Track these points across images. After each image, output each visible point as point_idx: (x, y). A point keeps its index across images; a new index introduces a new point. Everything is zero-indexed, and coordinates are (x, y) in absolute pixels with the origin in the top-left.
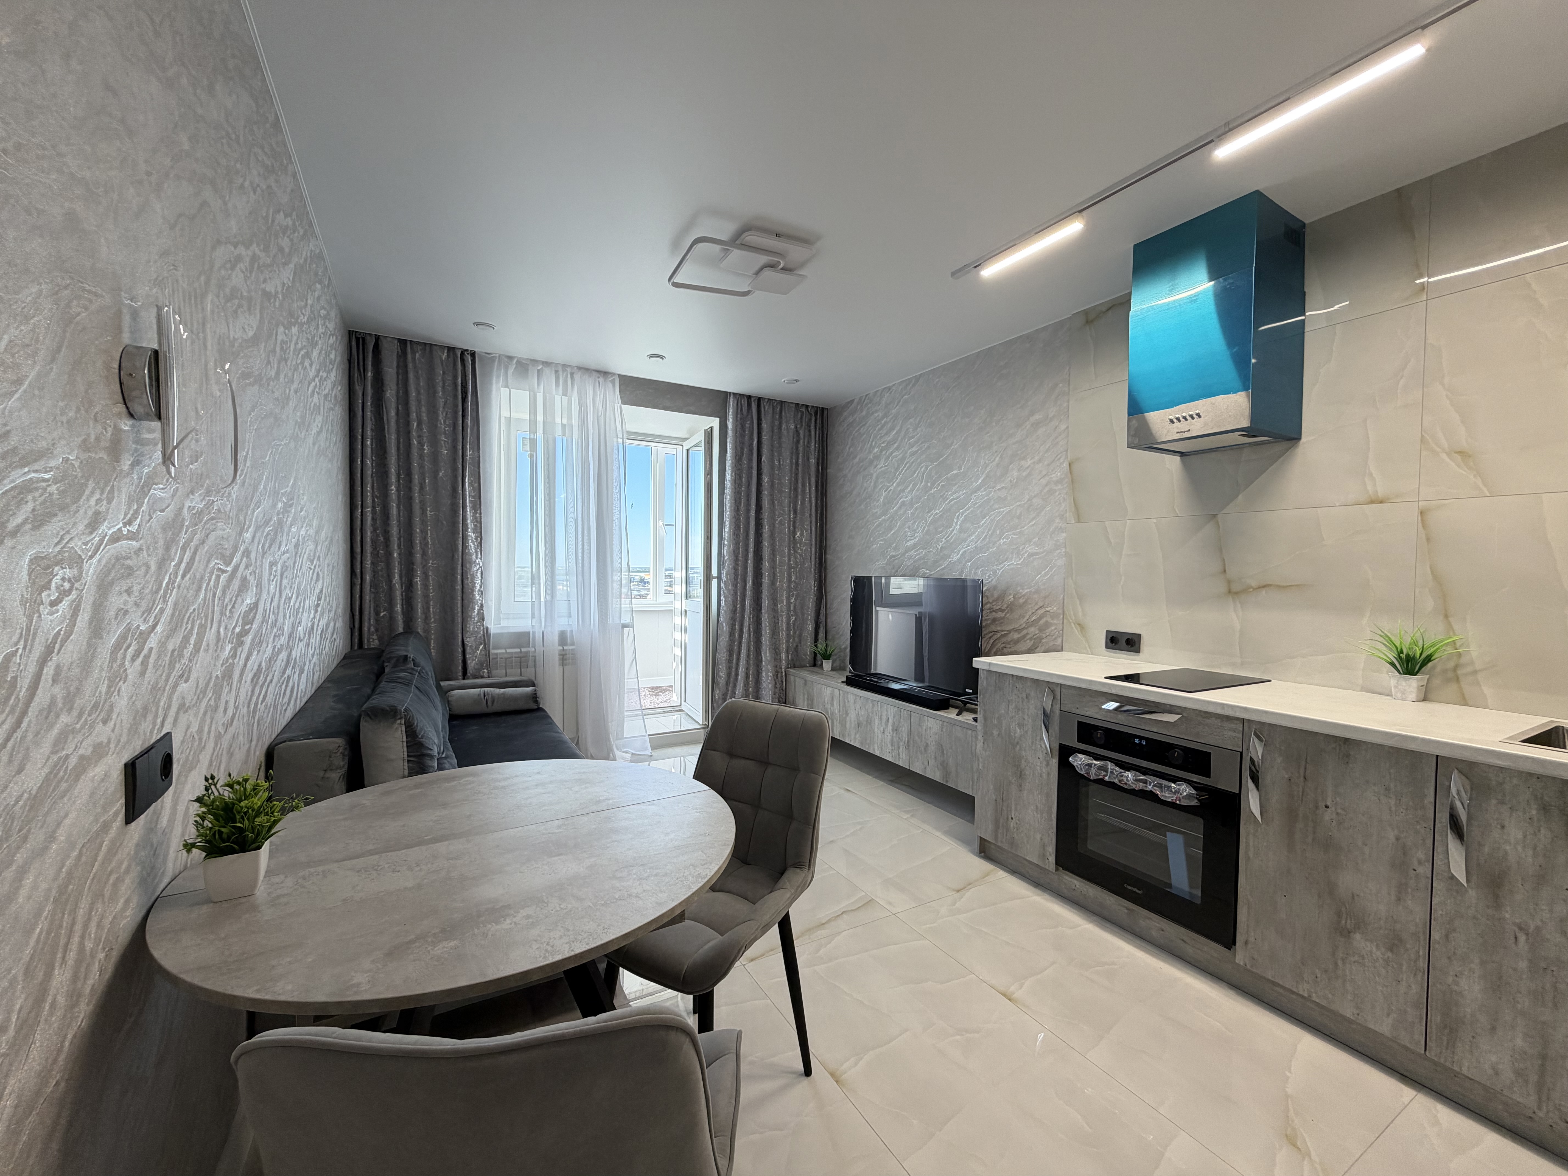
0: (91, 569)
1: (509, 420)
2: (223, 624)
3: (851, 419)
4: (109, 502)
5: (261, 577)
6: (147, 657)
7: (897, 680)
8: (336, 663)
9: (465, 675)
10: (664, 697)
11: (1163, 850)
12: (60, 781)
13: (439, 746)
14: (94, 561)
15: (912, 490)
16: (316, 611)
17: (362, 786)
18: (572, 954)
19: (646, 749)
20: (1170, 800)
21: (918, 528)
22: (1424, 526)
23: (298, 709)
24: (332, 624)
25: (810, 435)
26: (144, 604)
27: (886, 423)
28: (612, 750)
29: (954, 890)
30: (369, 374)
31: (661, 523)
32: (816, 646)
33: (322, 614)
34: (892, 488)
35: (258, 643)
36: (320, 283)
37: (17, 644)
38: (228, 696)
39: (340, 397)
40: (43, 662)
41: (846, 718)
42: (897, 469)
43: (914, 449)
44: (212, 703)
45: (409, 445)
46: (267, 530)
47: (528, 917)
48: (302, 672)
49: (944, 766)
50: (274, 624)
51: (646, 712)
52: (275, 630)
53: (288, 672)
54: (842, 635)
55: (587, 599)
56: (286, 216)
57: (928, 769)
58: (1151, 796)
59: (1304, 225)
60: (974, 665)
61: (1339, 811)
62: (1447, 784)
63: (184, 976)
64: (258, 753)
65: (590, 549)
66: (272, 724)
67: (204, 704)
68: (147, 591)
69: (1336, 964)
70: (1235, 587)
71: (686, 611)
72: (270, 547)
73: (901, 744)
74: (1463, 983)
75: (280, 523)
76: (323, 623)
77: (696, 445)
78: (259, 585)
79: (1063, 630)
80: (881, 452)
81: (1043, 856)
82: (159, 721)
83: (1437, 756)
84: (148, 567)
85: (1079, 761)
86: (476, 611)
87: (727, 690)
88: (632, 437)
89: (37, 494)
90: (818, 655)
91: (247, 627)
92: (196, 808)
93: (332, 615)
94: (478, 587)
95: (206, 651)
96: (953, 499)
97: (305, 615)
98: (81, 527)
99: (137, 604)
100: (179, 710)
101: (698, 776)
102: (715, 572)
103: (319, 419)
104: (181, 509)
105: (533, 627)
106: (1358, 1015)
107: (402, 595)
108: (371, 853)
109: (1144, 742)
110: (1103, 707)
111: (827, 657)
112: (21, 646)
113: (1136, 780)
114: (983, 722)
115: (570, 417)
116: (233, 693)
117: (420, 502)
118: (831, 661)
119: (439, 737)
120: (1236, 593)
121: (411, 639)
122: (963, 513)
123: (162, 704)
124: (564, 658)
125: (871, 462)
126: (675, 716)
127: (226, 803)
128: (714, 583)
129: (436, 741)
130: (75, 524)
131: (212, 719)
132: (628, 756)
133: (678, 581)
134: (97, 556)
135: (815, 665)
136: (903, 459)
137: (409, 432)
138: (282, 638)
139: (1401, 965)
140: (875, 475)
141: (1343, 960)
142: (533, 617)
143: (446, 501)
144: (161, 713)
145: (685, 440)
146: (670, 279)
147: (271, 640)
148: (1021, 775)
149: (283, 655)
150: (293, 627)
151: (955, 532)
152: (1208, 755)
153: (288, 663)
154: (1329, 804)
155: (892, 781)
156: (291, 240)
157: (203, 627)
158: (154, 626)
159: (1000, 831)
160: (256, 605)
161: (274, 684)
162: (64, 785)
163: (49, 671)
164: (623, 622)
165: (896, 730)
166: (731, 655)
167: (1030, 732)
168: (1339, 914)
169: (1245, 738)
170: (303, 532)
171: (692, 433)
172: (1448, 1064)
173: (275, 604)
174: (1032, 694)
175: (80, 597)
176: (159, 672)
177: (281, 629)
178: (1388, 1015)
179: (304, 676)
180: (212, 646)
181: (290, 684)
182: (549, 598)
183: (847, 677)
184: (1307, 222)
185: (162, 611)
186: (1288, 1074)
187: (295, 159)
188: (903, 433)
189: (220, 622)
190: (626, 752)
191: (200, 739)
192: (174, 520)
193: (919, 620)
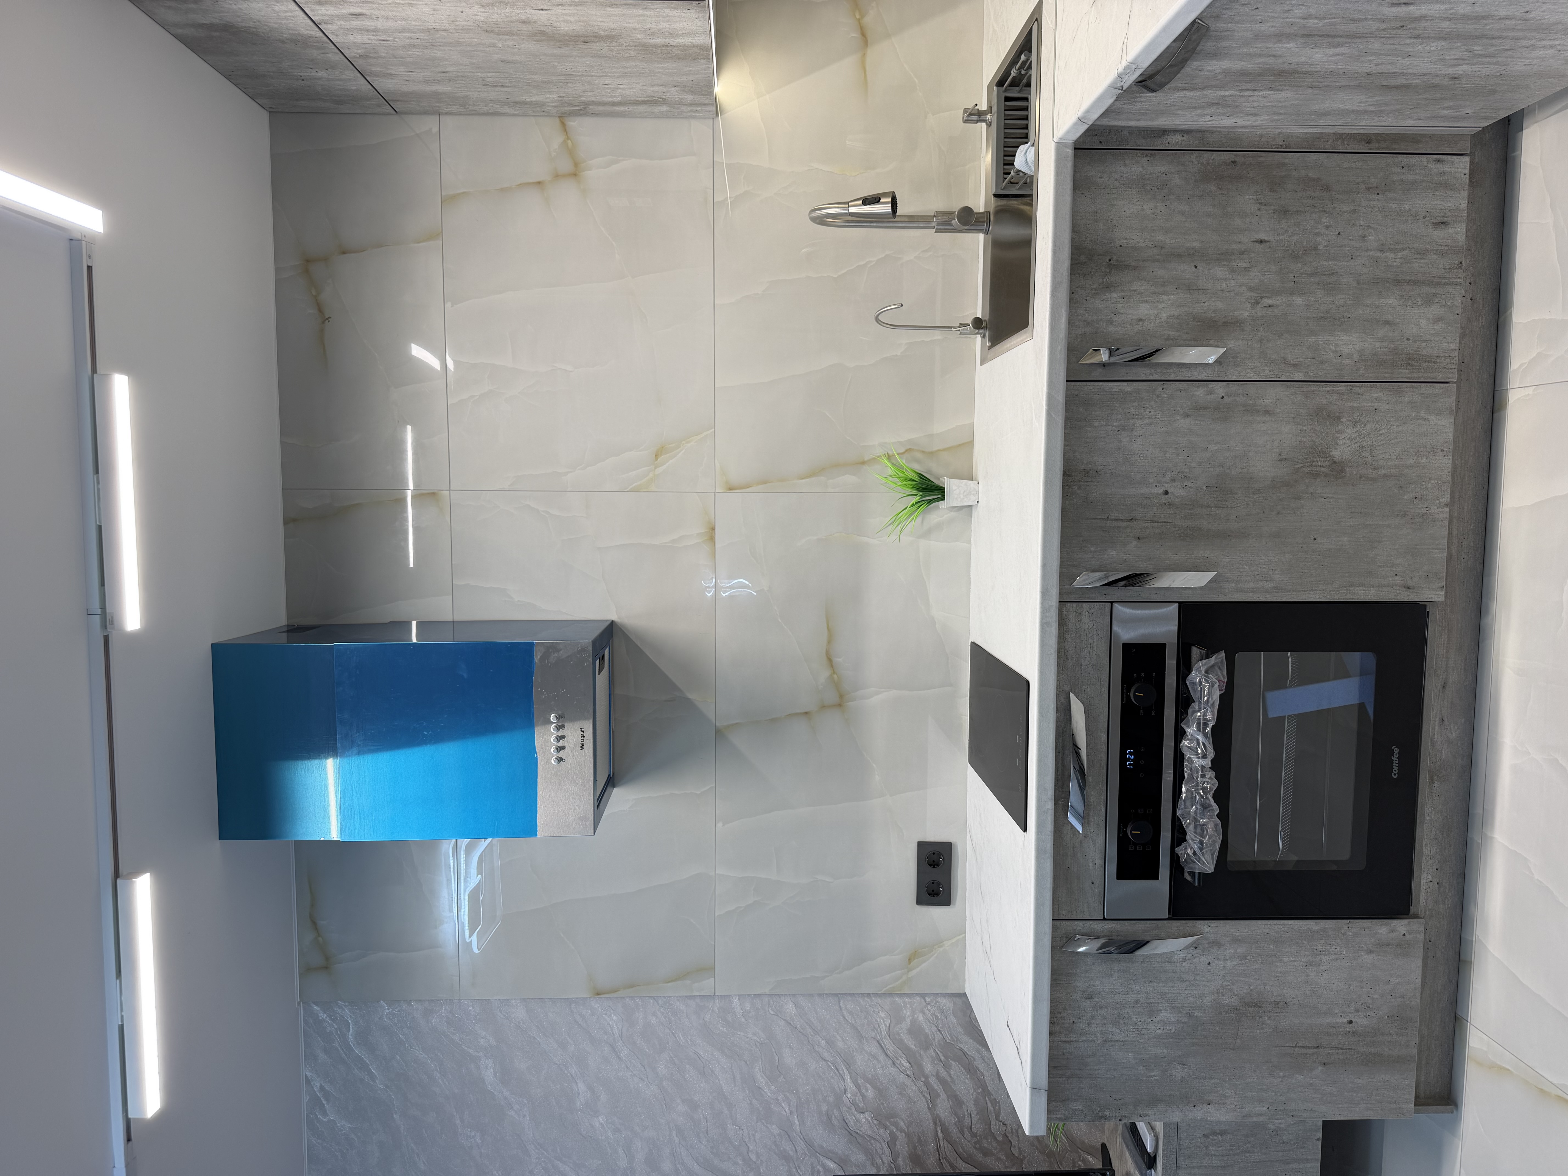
11: (1302, 720)
61: (1168, 478)
69: (1386, 476)
70: (832, 698)
74: (1346, 349)
79: (923, 996)
81: (1403, 944)
109: (1130, 752)
120: (841, 696)
139: (1353, 409)
141: (1376, 469)
152: (1127, 647)
154: (1161, 491)
159: (1386, 1052)
172: (1455, 362)
178: (1426, 419)
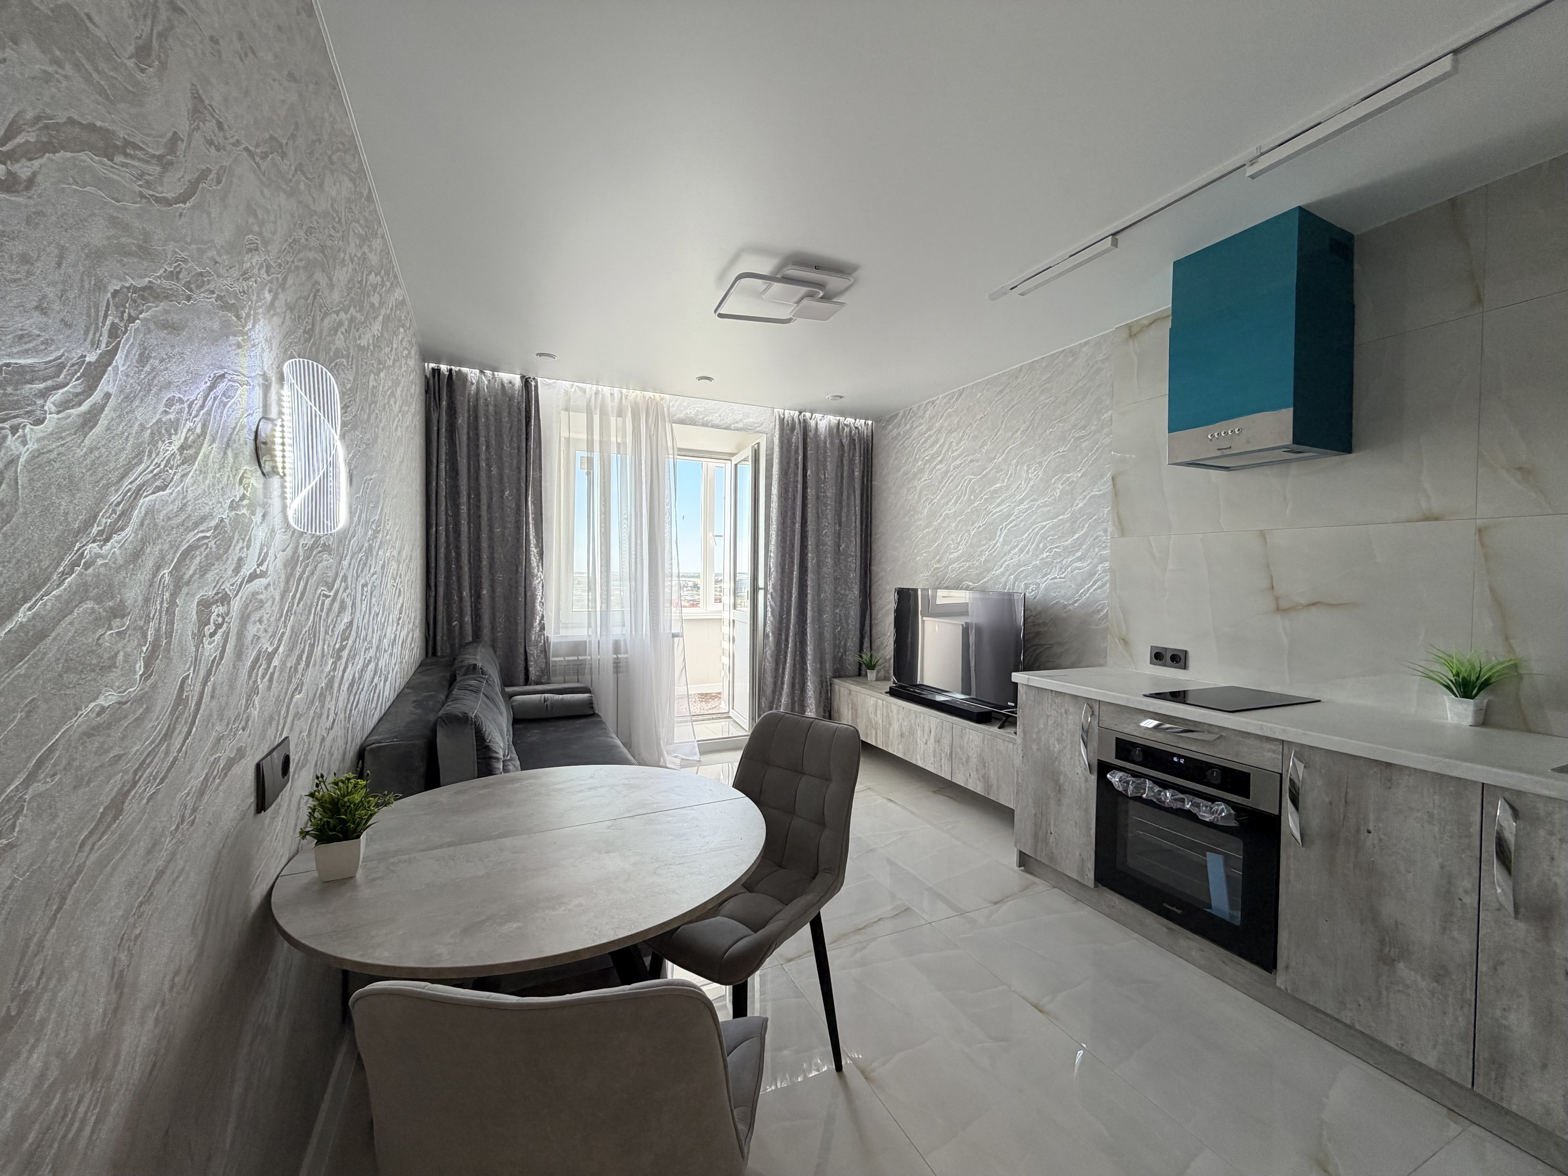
0: (236, 604)
1: (568, 440)
2: (327, 642)
3: (895, 432)
4: (248, 548)
5: (355, 598)
6: (273, 674)
7: (941, 691)
8: (413, 670)
9: (527, 682)
10: (713, 703)
11: (1204, 867)
12: (214, 778)
13: (504, 750)
14: (238, 598)
15: (956, 503)
16: (398, 624)
17: (438, 785)
18: (617, 938)
19: (695, 754)
20: (1207, 820)
21: (961, 540)
22: (1482, 545)
23: (383, 712)
24: (411, 634)
25: (855, 449)
26: (270, 630)
27: (930, 436)
28: (663, 756)
29: (991, 902)
30: (444, 403)
31: (711, 535)
32: (861, 656)
33: (403, 626)
34: (935, 501)
35: (352, 657)
36: (403, 327)
37: (189, 669)
38: (330, 704)
39: (418, 427)
40: (205, 684)
41: (889, 729)
42: (941, 482)
43: (958, 462)
44: (318, 710)
45: (478, 468)
46: (360, 556)
47: (581, 905)
48: (386, 680)
49: (985, 778)
50: (365, 639)
51: (695, 718)
52: (366, 644)
53: (376, 680)
54: (887, 646)
55: (639, 608)
56: (376, 275)
57: (970, 781)
58: (1190, 816)
59: (1350, 237)
60: (1013, 680)
61: (1382, 837)
62: (1493, 812)
63: (303, 941)
64: (352, 754)
65: (642, 559)
66: (363, 728)
67: (312, 712)
68: (272, 619)
69: (1380, 993)
70: (1284, 604)
71: (734, 621)
72: (362, 571)
73: (943, 755)
74: (1512, 1018)
75: (371, 547)
76: (404, 633)
77: (745, 460)
78: (354, 604)
80: (925, 465)
81: (1081, 872)
82: (280, 727)
83: (1483, 784)
84: (274, 599)
85: (1115, 778)
86: (538, 621)
87: (774, 698)
88: (683, 453)
89: (202, 549)
90: (863, 666)
91: (344, 643)
92: (311, 802)
93: (411, 626)
94: (539, 598)
95: (314, 666)
96: (996, 512)
97: (389, 628)
98: (230, 572)
99: (266, 631)
100: (295, 717)
101: (738, 785)
102: (761, 584)
103: (402, 449)
104: (297, 548)
105: (589, 636)
106: (1402, 1045)
107: (471, 606)
108: (449, 845)
109: (1182, 761)
110: (1142, 724)
111: (871, 667)
112: (191, 671)
113: (1176, 800)
114: (1022, 735)
115: (624, 436)
116: (334, 702)
117: (488, 519)
118: (875, 672)
119: (504, 742)
120: (1285, 610)
121: (479, 649)
122: (1006, 526)
123: (283, 712)
124: (617, 666)
125: (915, 474)
126: (724, 723)
127: (333, 798)
128: (761, 594)
129: (502, 745)
130: (226, 570)
131: (318, 724)
132: (678, 761)
133: (727, 592)
134: (240, 594)
135: (860, 675)
136: (947, 472)
137: (478, 455)
138: (371, 651)
139: (1446, 996)
140: (918, 488)
141: (1387, 988)
142: (589, 626)
143: (511, 519)
144: (282, 722)
145: (733, 455)
146: (716, 311)
147: (363, 653)
148: (1059, 789)
149: (372, 666)
150: (380, 640)
151: (998, 544)
152: (1248, 775)
153: (375, 673)
154: (1371, 828)
155: (934, 792)
156: (380, 295)
157: (312, 646)
158: (277, 649)
159: (1039, 845)
160: (351, 623)
161: (364, 692)
162: (217, 781)
163: (208, 690)
164: (673, 631)
165: (938, 741)
166: (777, 664)
167: (1069, 747)
168: (1382, 942)
169: (1284, 760)
170: (388, 554)
171: (740, 449)
172: (1496, 1100)
173: (365, 621)
174: (1071, 710)
175: (229, 628)
176: (281, 686)
177: (371, 642)
178: (1434, 1047)
179: (388, 683)
180: (318, 660)
181: (377, 691)
182: (604, 606)
183: (891, 688)
184: (1356, 234)
185: (283, 634)
186: (1324, 1100)
187: (384, 223)
188: (946, 446)
189: (324, 641)
190: (676, 757)
191: (309, 743)
192: (292, 558)
193: (966, 630)
